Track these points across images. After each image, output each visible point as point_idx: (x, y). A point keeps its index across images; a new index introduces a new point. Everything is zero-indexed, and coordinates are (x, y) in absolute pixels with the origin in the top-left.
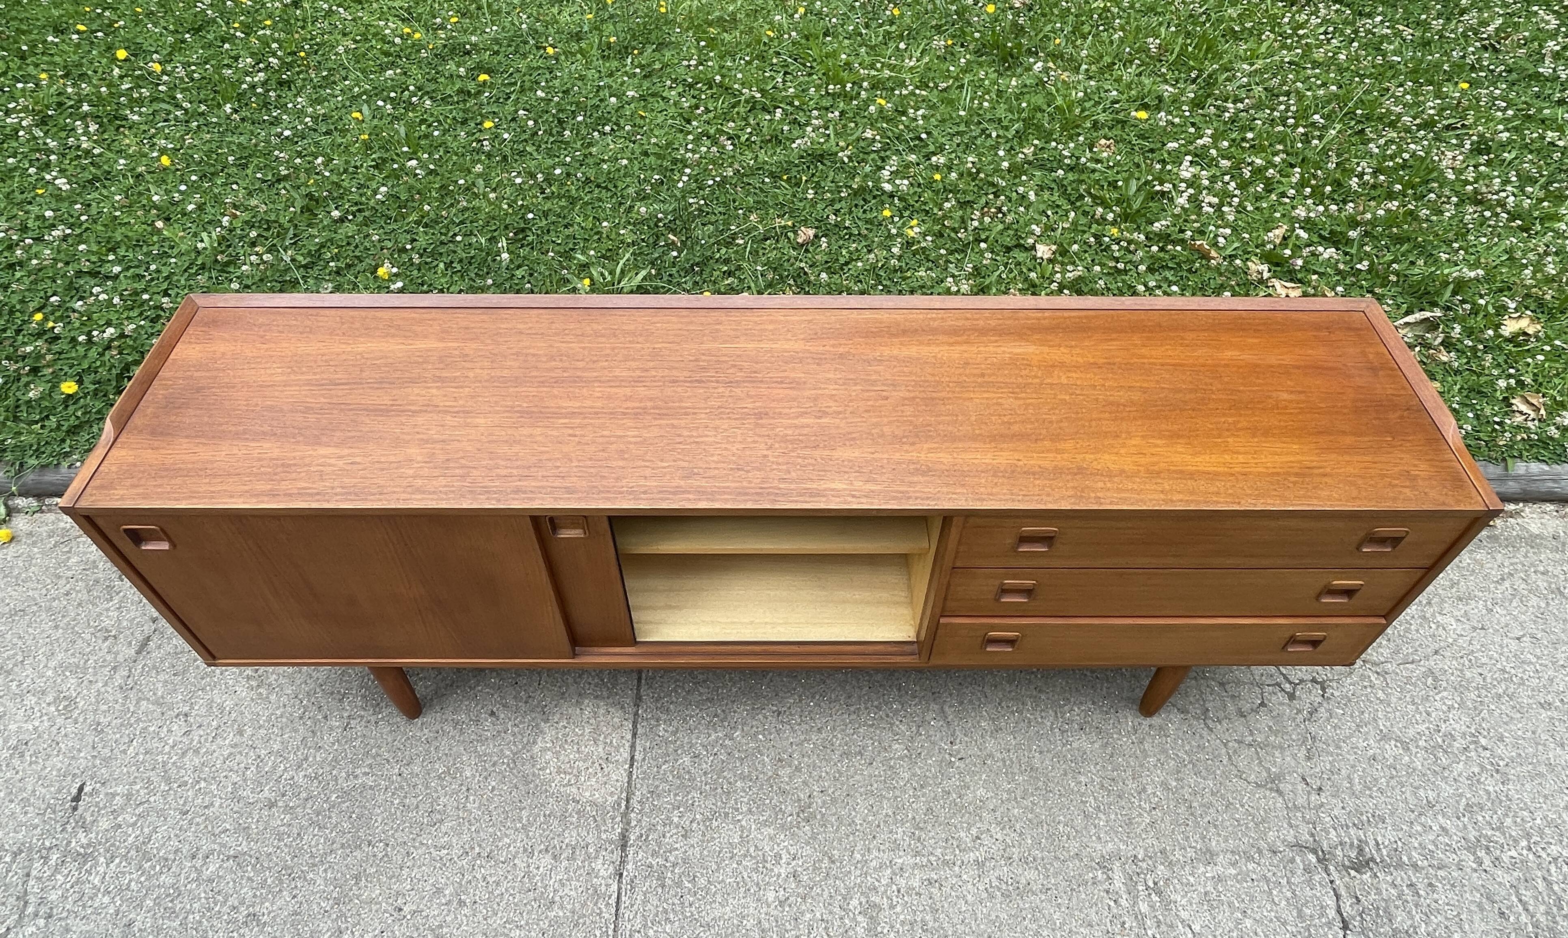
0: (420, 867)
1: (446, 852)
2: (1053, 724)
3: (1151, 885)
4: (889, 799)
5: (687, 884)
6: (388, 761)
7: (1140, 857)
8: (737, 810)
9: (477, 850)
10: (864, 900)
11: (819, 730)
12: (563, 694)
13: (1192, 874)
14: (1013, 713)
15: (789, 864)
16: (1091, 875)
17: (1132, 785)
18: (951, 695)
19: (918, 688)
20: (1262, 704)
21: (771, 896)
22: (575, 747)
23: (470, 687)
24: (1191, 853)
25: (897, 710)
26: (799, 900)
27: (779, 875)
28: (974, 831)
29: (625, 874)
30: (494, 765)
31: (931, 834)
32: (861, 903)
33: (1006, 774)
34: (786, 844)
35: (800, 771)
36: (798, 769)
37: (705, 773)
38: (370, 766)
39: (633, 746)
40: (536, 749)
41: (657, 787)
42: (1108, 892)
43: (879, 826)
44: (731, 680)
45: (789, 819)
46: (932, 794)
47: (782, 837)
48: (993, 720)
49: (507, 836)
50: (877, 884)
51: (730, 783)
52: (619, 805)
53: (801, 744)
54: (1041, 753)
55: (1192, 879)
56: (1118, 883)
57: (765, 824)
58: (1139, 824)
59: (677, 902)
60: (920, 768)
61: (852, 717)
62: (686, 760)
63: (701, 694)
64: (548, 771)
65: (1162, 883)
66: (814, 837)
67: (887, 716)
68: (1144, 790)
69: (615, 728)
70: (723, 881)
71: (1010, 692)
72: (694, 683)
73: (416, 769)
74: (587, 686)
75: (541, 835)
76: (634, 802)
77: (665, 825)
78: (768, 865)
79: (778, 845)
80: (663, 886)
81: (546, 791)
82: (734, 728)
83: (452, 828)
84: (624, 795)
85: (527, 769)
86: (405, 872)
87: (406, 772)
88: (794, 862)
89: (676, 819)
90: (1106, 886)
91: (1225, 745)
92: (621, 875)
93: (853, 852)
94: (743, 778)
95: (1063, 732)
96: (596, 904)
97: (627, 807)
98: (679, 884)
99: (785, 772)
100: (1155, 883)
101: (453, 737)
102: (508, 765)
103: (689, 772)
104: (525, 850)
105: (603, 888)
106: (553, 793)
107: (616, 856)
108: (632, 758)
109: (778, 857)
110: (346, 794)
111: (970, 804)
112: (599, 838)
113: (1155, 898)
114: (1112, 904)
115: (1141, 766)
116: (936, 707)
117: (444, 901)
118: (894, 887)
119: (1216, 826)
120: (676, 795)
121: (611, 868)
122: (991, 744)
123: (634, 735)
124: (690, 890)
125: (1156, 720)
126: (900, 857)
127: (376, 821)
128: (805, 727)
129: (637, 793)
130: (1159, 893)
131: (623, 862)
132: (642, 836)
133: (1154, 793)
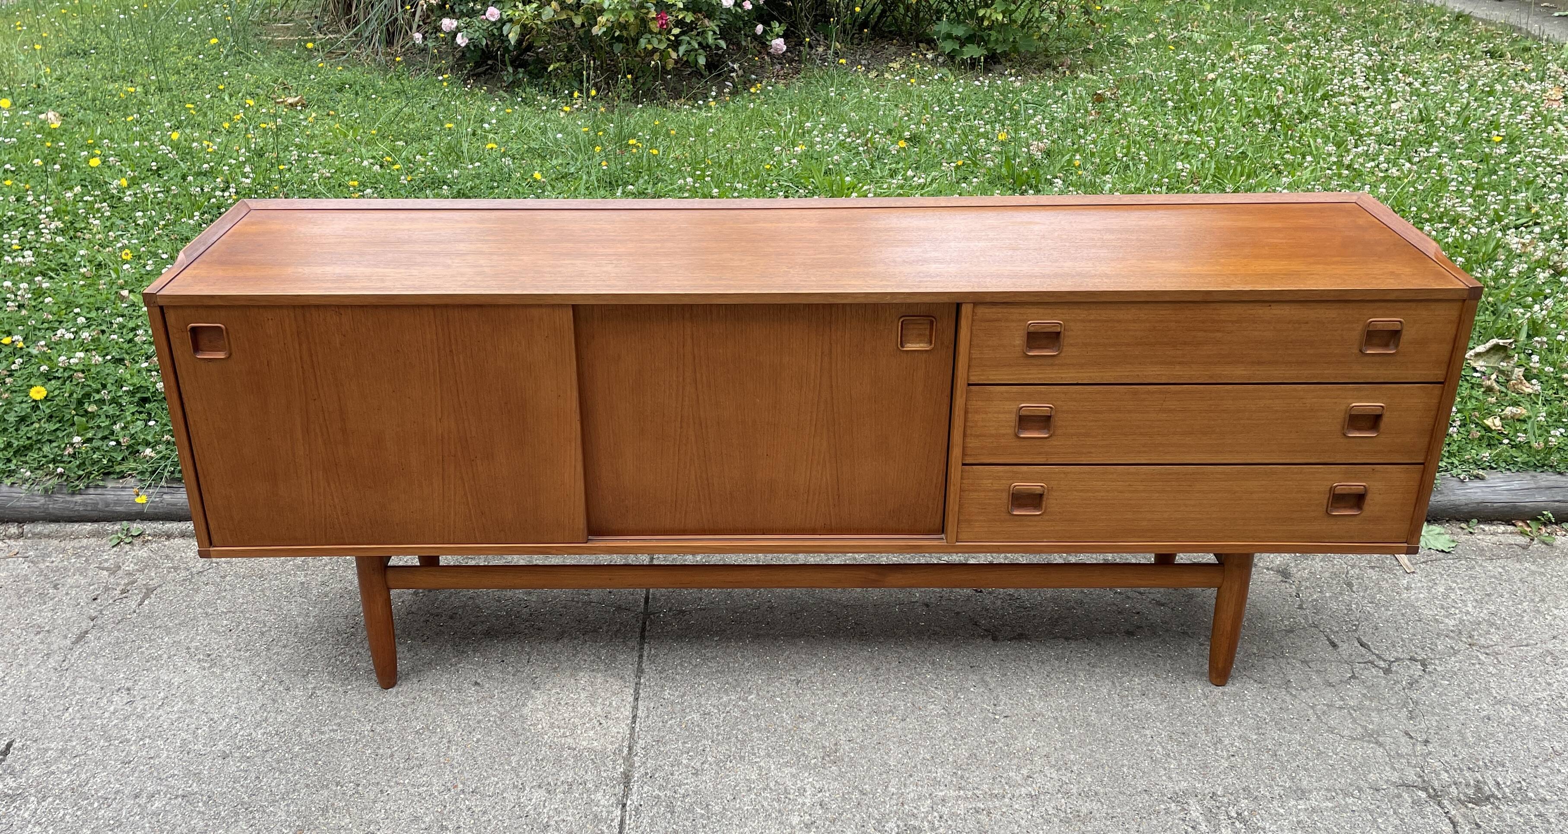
0: (395, 801)
1: (425, 788)
2: (1110, 691)
3: (1233, 814)
4: (926, 747)
5: (699, 810)
6: (359, 721)
8: (754, 754)
9: (460, 786)
10: (901, 824)
11: (844, 694)
12: (555, 668)
13: (1282, 807)
14: (1063, 682)
15: (814, 795)
16: (1163, 807)
17: (1205, 738)
18: (992, 668)
20: (1353, 677)
21: (795, 820)
22: (570, 708)
23: (450, 664)
24: (1278, 791)
25: (931, 679)
26: (827, 823)
27: (804, 804)
28: (1025, 771)
29: (629, 802)
30: (479, 722)
31: (975, 774)
32: (898, 826)
33: (1059, 728)
34: (811, 780)
35: (824, 725)
36: (822, 724)
37: (717, 727)
38: (339, 725)
39: (635, 708)
40: (525, 711)
41: (663, 737)
42: (1183, 820)
43: (915, 767)
44: (742, 657)
45: (813, 761)
46: (976, 744)
47: (806, 774)
48: (1041, 688)
49: (494, 776)
50: (915, 811)
51: (746, 734)
52: (621, 751)
53: (825, 704)
54: (1098, 712)
55: (1282, 811)
56: (1196, 814)
57: (787, 764)
58: (1215, 768)
60: (960, 723)
61: (879, 685)
62: (696, 717)
63: (709, 667)
64: (540, 726)
65: (1246, 813)
66: (842, 775)
67: (921, 683)
69: (614, 694)
70: (740, 808)
71: (1059, 667)
72: (702, 659)
73: (391, 726)
74: (583, 663)
75: (532, 775)
76: (637, 748)
77: (672, 766)
78: (791, 797)
79: (802, 781)
80: (673, 812)
81: (538, 741)
82: (751, 693)
83: (431, 771)
84: (626, 743)
85: (517, 725)
86: (379, 805)
87: (378, 729)
88: (820, 795)
89: (684, 762)
90: (1181, 815)
91: (1313, 707)
92: (624, 805)
93: (887, 787)
94: (759, 729)
97: (630, 753)
98: (691, 811)
99: (808, 727)
100: (1239, 814)
101: (432, 702)
102: (495, 722)
103: (698, 726)
104: (515, 787)
105: (604, 814)
106: (546, 743)
107: (619, 789)
108: (635, 717)
109: (802, 791)
111: (1019, 751)
112: (599, 775)
113: (1240, 826)
115: (1216, 723)
116: (975, 678)
117: (423, 826)
118: (935, 814)
120: (685, 743)
121: (613, 799)
123: (636, 699)
124: (703, 815)
125: (1228, 688)
126: (941, 791)
127: (345, 766)
128: (826, 692)
129: (641, 742)
130: (1244, 822)
131: (626, 796)
132: (647, 774)
133: (1233, 744)
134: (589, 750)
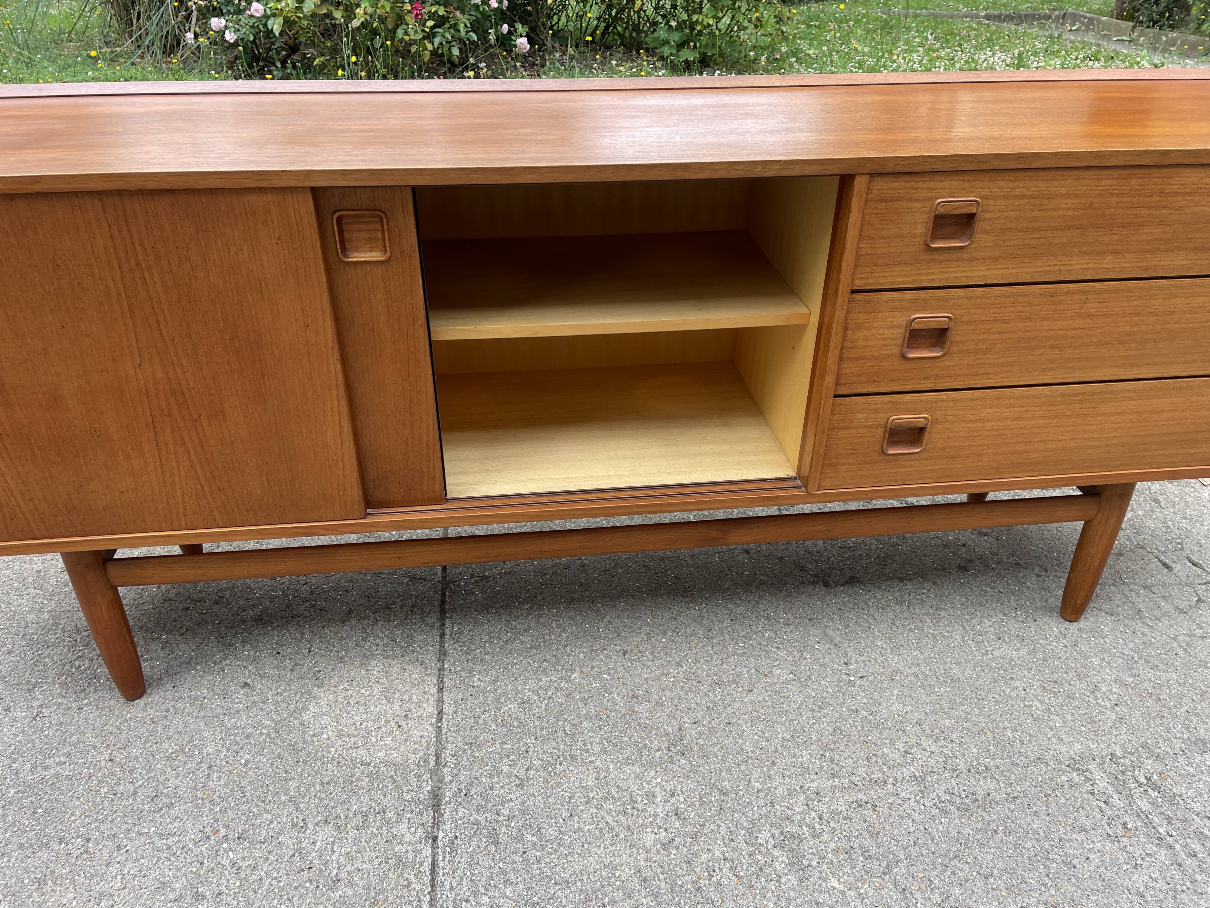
0: (137, 860)
1: (176, 839)
2: (963, 637)
3: (1142, 780)
4: (782, 724)
5: (529, 837)
6: (94, 747)
7: (1118, 754)
8: (587, 751)
9: (223, 831)
10: (777, 832)
11: (679, 664)
12: (342, 658)
13: (1190, 764)
14: (911, 630)
15: (666, 802)
16: (1064, 778)
17: (1081, 686)
18: (832, 620)
19: (791, 616)
20: (1199, 601)
21: (649, 839)
22: (362, 709)
23: (215, 663)
24: (1178, 744)
25: (770, 638)
26: (689, 840)
27: (656, 815)
28: (900, 746)
29: (441, 835)
30: (248, 737)
31: (846, 755)
32: (773, 836)
33: (923, 686)
34: (659, 780)
35: (662, 705)
36: (660, 704)
37: (539, 718)
38: (69, 754)
39: (440, 701)
40: (307, 716)
41: (477, 737)
42: (1093, 794)
43: (776, 751)
44: (559, 626)
45: (657, 755)
46: (837, 715)
47: (652, 773)
48: (890, 639)
49: (267, 811)
50: (789, 812)
51: (574, 725)
52: (426, 761)
53: (659, 678)
54: (958, 664)
55: (1191, 770)
56: (1102, 783)
57: (628, 761)
58: (1105, 722)
59: (517, 859)
60: (813, 690)
61: (716, 648)
62: (513, 707)
63: (523, 643)
64: (325, 736)
65: (1155, 777)
66: (694, 770)
67: (760, 644)
68: (1096, 688)
69: (414, 685)
70: (579, 829)
71: (902, 612)
72: (513, 633)
73: (135, 752)
74: (374, 648)
75: (317, 806)
76: (447, 756)
77: (491, 776)
78: (639, 806)
79: (649, 783)
80: (497, 844)
81: (323, 757)
82: (573, 671)
83: (186, 812)
84: (432, 751)
85: (296, 736)
86: (114, 869)
87: (119, 757)
88: (673, 800)
89: (505, 769)
90: (1088, 787)
91: (1175, 639)
92: (435, 839)
93: (749, 781)
94: (588, 717)
95: (978, 643)
96: (401, 875)
97: (437, 763)
98: (519, 839)
99: (643, 708)
100: (1149, 779)
101: (189, 714)
102: (268, 735)
103: (517, 719)
104: (294, 825)
105: (411, 855)
106: (333, 759)
107: (428, 817)
108: (440, 713)
109: (651, 796)
110: (29, 788)
111: (886, 720)
112: (401, 799)
113: (1154, 794)
114: (1103, 805)
115: (1085, 666)
116: (817, 632)
117: (172, 896)
118: (813, 814)
119: (1197, 715)
120: (503, 743)
121: (421, 831)
122: (894, 661)
123: (441, 690)
124: (535, 844)
125: (1082, 623)
126: (813, 781)
127: (73, 814)
128: (658, 662)
129: (450, 746)
130: (1157, 788)
131: (436, 824)
132: (460, 790)
133: (1111, 691)
134: (388, 764)
